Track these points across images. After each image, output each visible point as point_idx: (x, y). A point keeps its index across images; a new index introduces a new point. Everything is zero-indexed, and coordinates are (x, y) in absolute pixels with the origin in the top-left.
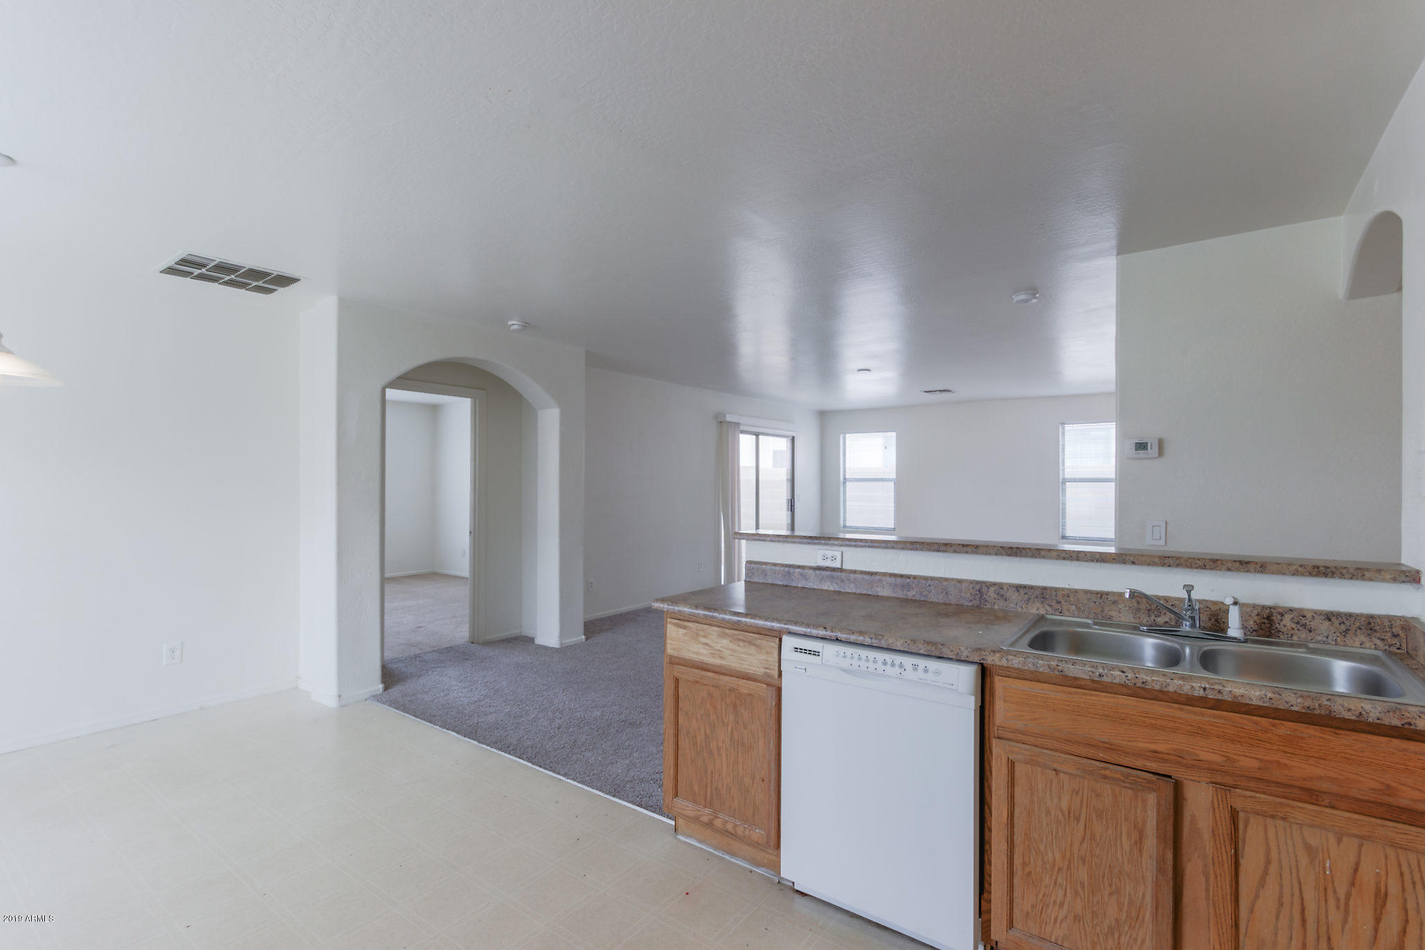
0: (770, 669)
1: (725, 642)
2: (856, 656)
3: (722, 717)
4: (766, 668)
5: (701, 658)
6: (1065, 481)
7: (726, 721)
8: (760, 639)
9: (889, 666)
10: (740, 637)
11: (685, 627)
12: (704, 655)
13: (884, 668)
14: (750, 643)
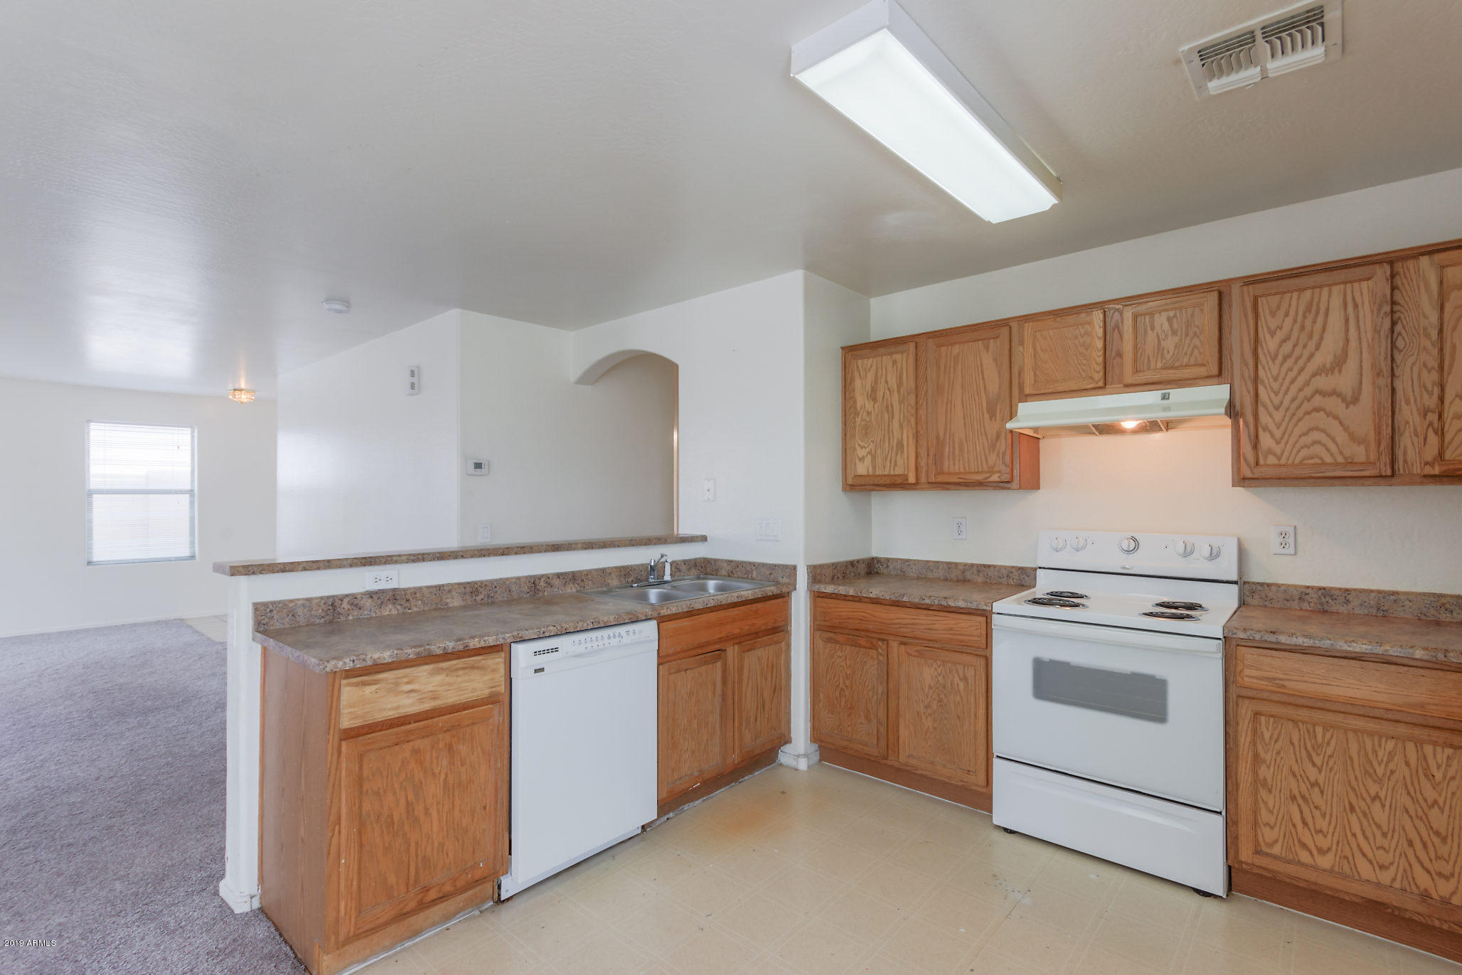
0: (495, 687)
1: (438, 679)
2: (588, 639)
3: (432, 769)
4: (492, 687)
5: (403, 711)
6: (90, 493)
7: (436, 771)
8: (483, 660)
9: (612, 639)
10: (460, 666)
11: (376, 682)
12: (408, 705)
13: (609, 641)
14: (473, 668)
